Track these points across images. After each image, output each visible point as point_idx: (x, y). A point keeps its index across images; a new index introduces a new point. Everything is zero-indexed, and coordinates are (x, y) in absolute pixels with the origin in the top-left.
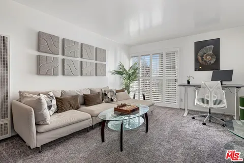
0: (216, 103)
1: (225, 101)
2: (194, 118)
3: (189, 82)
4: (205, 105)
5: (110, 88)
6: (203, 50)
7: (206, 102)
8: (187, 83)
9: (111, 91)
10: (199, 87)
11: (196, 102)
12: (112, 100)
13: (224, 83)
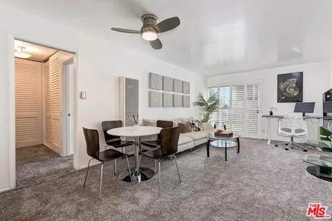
0: (297, 131)
1: (306, 130)
2: (277, 146)
3: (271, 114)
4: (288, 134)
5: (195, 119)
6: (287, 83)
7: (289, 131)
8: (269, 114)
9: (197, 121)
10: (282, 118)
11: (280, 131)
12: (199, 129)
13: (306, 114)
